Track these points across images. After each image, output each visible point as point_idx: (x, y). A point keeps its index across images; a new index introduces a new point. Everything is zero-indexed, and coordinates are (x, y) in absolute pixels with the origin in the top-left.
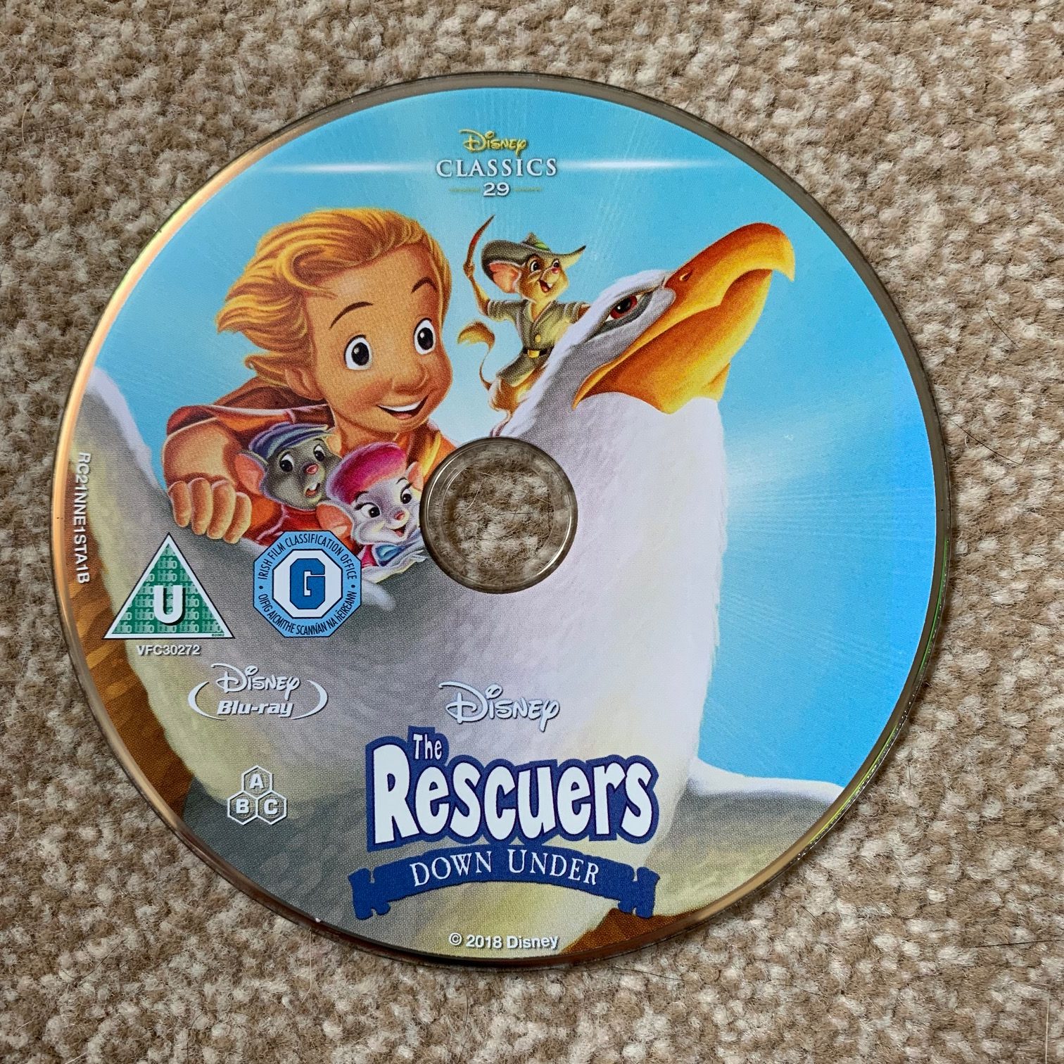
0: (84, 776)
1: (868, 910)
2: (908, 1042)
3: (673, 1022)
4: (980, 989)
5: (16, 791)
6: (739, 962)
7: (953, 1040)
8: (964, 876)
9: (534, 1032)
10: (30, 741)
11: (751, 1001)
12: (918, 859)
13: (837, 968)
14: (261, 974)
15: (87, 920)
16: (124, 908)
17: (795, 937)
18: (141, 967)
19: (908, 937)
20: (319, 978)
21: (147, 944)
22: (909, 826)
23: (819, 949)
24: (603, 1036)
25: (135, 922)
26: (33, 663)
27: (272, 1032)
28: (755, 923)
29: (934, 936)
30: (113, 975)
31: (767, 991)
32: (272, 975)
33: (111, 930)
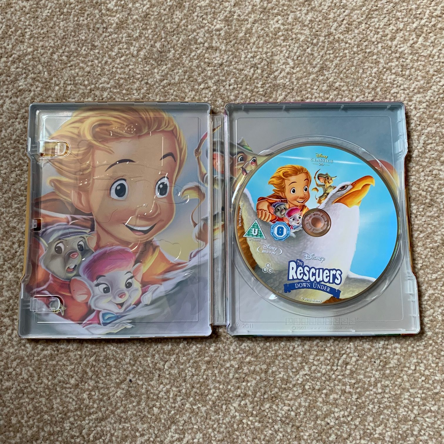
0: (93, 382)
1: (242, 415)
2: (248, 441)
3: (203, 435)
4: (262, 431)
5: (80, 384)
6: (217, 424)
7: (257, 441)
8: (260, 409)
9: (177, 436)
10: (83, 375)
11: (218, 432)
12: (252, 405)
13: (235, 426)
14: (125, 423)
15: (92, 411)
16: (99, 408)
17: (227, 420)
18: (102, 420)
19: (249, 420)
20: (136, 424)
21: (103, 416)
22: (250, 398)
23: (232, 422)
24: (190, 437)
25: (101, 412)
26: (85, 359)
27: (126, 434)
28: (220, 416)
29: (254, 420)
30: (96, 422)
31: (222, 430)
32: (127, 423)
33: (96, 413)
